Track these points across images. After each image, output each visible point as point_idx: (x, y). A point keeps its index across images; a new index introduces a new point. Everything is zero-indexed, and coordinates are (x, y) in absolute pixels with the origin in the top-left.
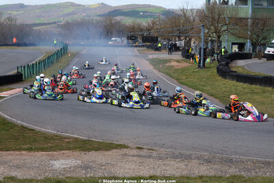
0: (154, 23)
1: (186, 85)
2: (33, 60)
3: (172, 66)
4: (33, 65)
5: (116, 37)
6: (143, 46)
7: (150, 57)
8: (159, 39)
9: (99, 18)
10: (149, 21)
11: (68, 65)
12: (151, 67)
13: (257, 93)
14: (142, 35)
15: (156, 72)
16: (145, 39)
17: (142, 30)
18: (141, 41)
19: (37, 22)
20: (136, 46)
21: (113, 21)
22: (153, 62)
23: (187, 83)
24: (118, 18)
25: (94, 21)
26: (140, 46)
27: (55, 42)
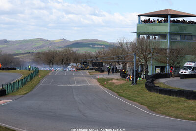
0: (100, 53)
1: (124, 96)
2: (14, 80)
3: (114, 83)
4: (14, 83)
5: (73, 63)
6: (92, 69)
7: (98, 77)
8: (104, 64)
9: (60, 49)
10: (97, 51)
11: (39, 83)
12: (98, 84)
13: (174, 102)
14: (92, 61)
15: (102, 87)
16: (94, 64)
17: (91, 58)
18: (91, 65)
19: (17, 52)
20: (87, 69)
21: (71, 52)
22: (99, 80)
23: (124, 95)
24: (74, 49)
25: (58, 52)
26: (90, 69)
27: (30, 67)
